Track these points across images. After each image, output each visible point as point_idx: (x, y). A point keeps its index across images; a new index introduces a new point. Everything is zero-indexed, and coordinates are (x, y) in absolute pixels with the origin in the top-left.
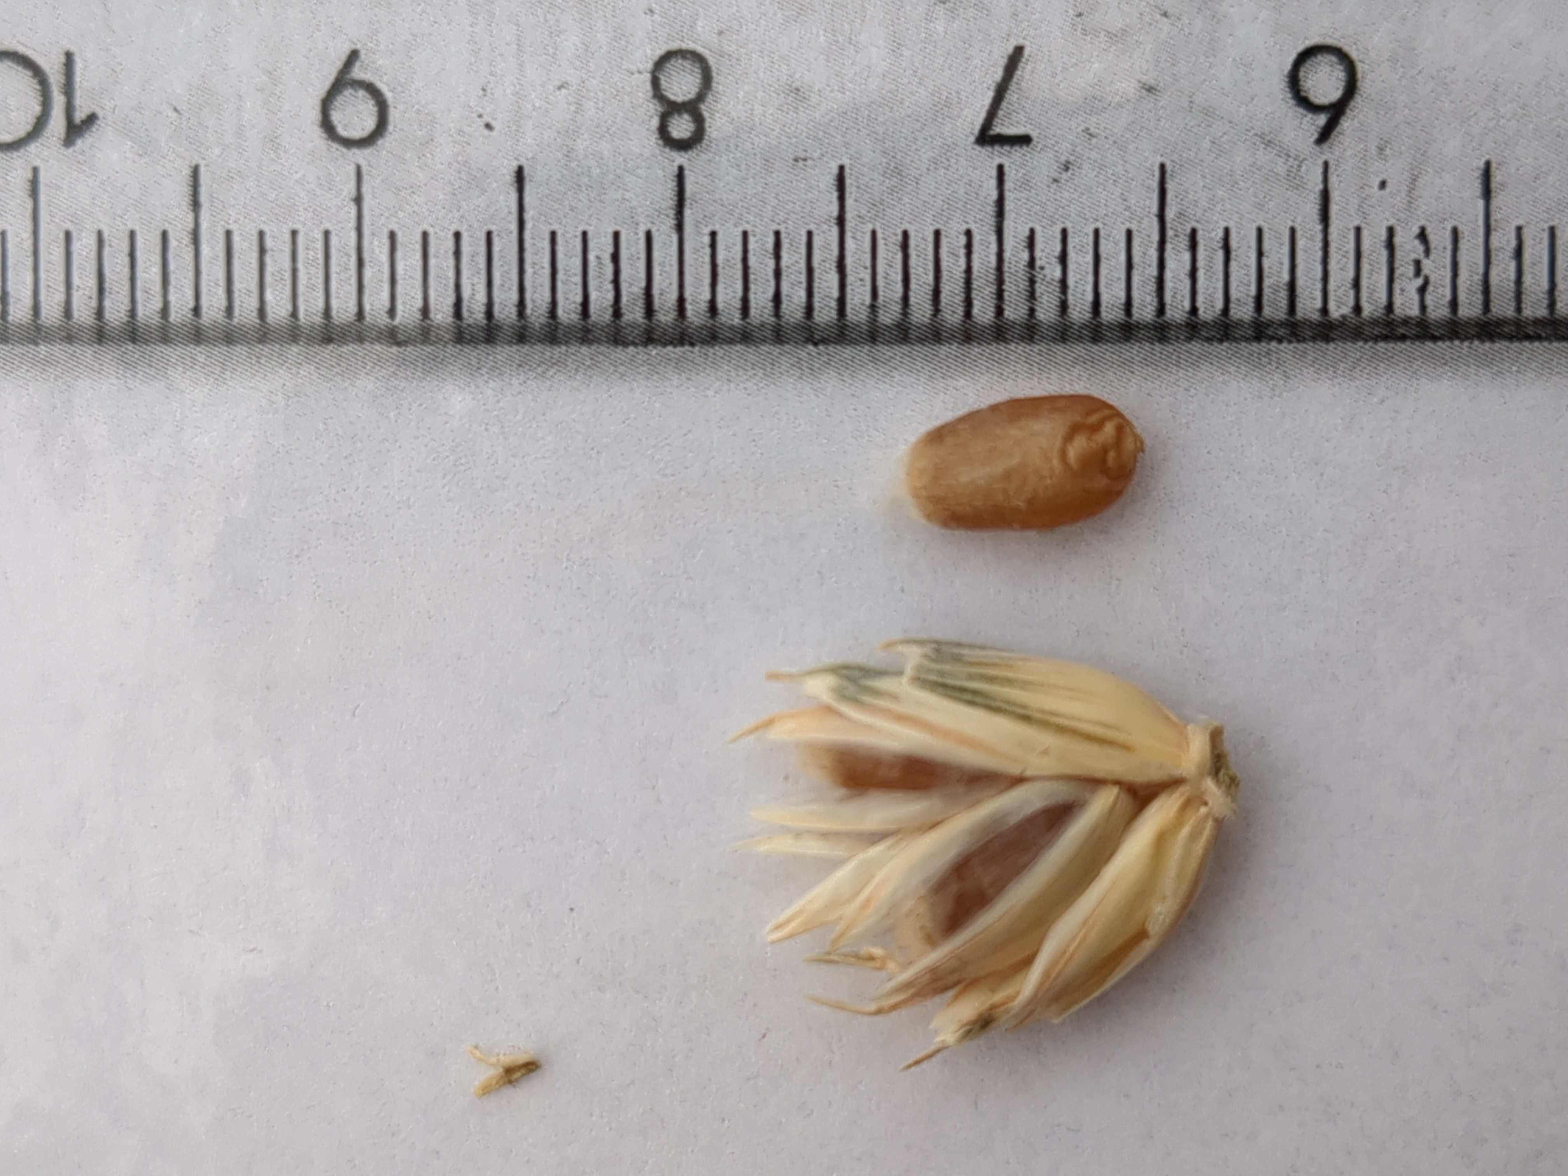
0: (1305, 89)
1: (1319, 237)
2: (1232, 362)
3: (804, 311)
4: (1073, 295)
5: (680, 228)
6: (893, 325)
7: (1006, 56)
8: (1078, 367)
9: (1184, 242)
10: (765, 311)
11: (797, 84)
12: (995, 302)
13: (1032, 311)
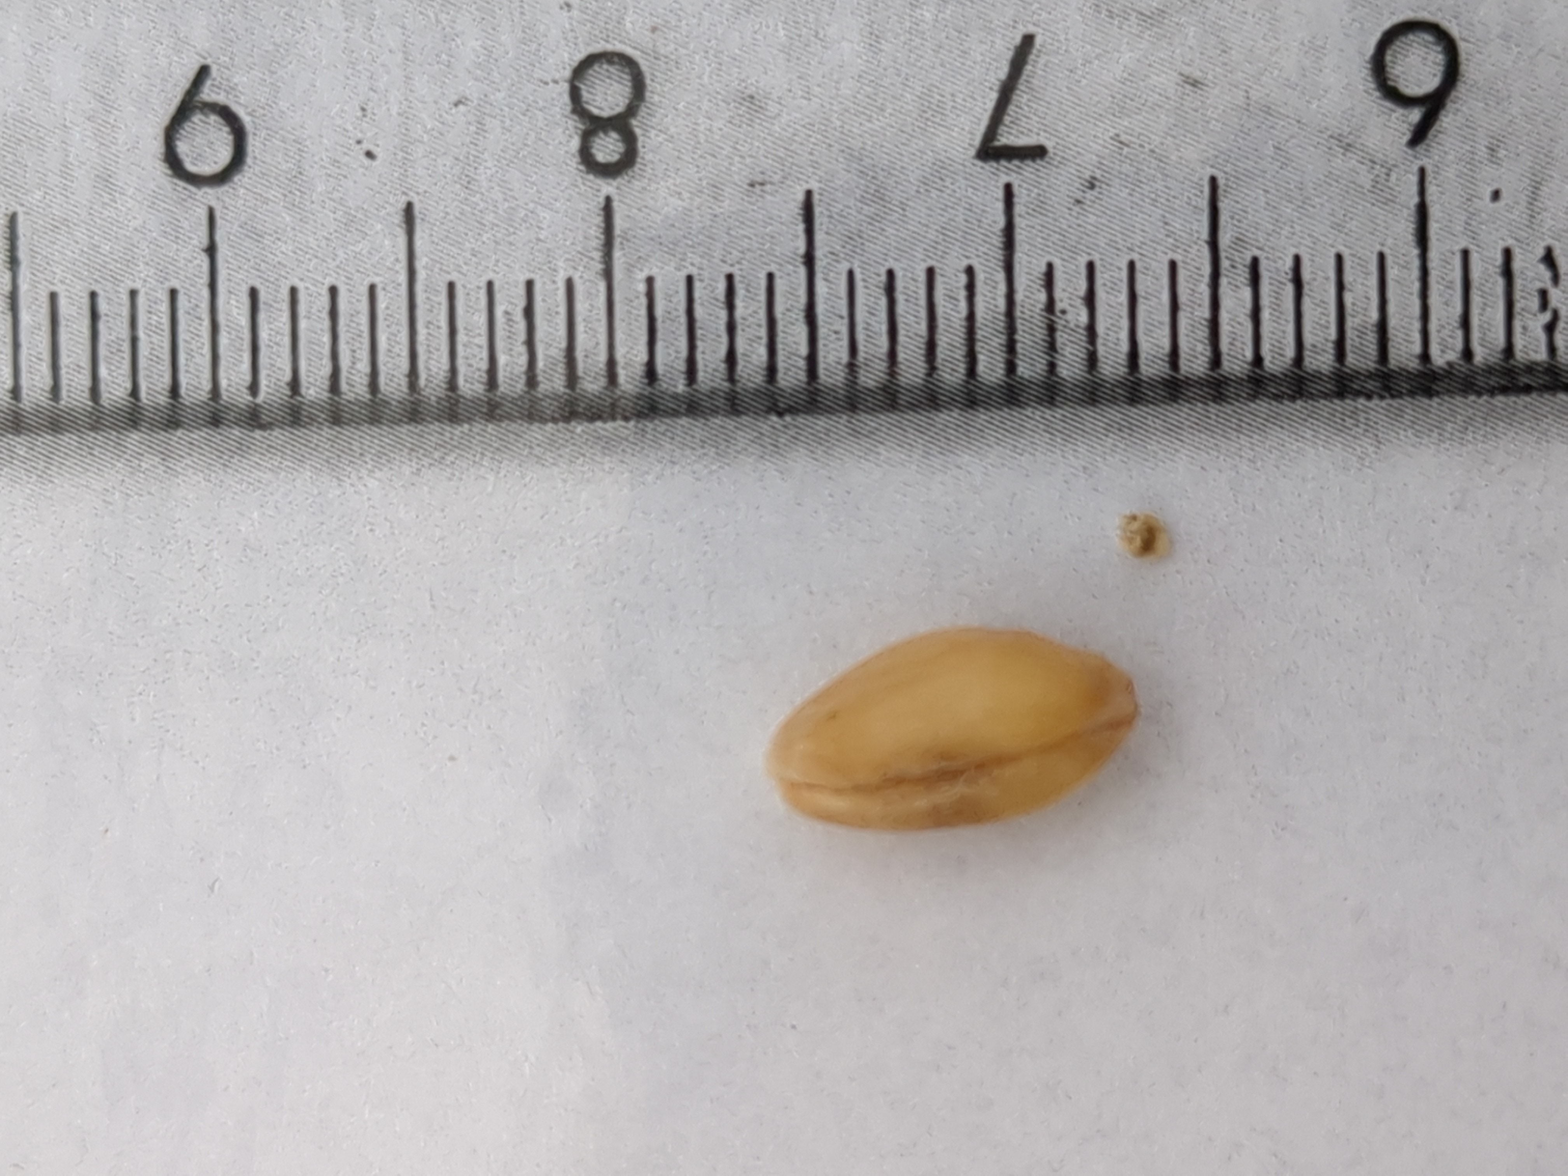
0: (1392, 77)
1: (1416, 263)
2: (1308, 424)
3: (765, 373)
4: (1104, 345)
5: (608, 274)
6: (878, 388)
7: (1012, 47)
8: (1111, 435)
9: (1243, 275)
10: (716, 374)
11: (752, 90)
12: (1004, 355)
13: (1052, 367)
